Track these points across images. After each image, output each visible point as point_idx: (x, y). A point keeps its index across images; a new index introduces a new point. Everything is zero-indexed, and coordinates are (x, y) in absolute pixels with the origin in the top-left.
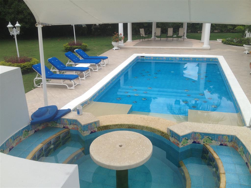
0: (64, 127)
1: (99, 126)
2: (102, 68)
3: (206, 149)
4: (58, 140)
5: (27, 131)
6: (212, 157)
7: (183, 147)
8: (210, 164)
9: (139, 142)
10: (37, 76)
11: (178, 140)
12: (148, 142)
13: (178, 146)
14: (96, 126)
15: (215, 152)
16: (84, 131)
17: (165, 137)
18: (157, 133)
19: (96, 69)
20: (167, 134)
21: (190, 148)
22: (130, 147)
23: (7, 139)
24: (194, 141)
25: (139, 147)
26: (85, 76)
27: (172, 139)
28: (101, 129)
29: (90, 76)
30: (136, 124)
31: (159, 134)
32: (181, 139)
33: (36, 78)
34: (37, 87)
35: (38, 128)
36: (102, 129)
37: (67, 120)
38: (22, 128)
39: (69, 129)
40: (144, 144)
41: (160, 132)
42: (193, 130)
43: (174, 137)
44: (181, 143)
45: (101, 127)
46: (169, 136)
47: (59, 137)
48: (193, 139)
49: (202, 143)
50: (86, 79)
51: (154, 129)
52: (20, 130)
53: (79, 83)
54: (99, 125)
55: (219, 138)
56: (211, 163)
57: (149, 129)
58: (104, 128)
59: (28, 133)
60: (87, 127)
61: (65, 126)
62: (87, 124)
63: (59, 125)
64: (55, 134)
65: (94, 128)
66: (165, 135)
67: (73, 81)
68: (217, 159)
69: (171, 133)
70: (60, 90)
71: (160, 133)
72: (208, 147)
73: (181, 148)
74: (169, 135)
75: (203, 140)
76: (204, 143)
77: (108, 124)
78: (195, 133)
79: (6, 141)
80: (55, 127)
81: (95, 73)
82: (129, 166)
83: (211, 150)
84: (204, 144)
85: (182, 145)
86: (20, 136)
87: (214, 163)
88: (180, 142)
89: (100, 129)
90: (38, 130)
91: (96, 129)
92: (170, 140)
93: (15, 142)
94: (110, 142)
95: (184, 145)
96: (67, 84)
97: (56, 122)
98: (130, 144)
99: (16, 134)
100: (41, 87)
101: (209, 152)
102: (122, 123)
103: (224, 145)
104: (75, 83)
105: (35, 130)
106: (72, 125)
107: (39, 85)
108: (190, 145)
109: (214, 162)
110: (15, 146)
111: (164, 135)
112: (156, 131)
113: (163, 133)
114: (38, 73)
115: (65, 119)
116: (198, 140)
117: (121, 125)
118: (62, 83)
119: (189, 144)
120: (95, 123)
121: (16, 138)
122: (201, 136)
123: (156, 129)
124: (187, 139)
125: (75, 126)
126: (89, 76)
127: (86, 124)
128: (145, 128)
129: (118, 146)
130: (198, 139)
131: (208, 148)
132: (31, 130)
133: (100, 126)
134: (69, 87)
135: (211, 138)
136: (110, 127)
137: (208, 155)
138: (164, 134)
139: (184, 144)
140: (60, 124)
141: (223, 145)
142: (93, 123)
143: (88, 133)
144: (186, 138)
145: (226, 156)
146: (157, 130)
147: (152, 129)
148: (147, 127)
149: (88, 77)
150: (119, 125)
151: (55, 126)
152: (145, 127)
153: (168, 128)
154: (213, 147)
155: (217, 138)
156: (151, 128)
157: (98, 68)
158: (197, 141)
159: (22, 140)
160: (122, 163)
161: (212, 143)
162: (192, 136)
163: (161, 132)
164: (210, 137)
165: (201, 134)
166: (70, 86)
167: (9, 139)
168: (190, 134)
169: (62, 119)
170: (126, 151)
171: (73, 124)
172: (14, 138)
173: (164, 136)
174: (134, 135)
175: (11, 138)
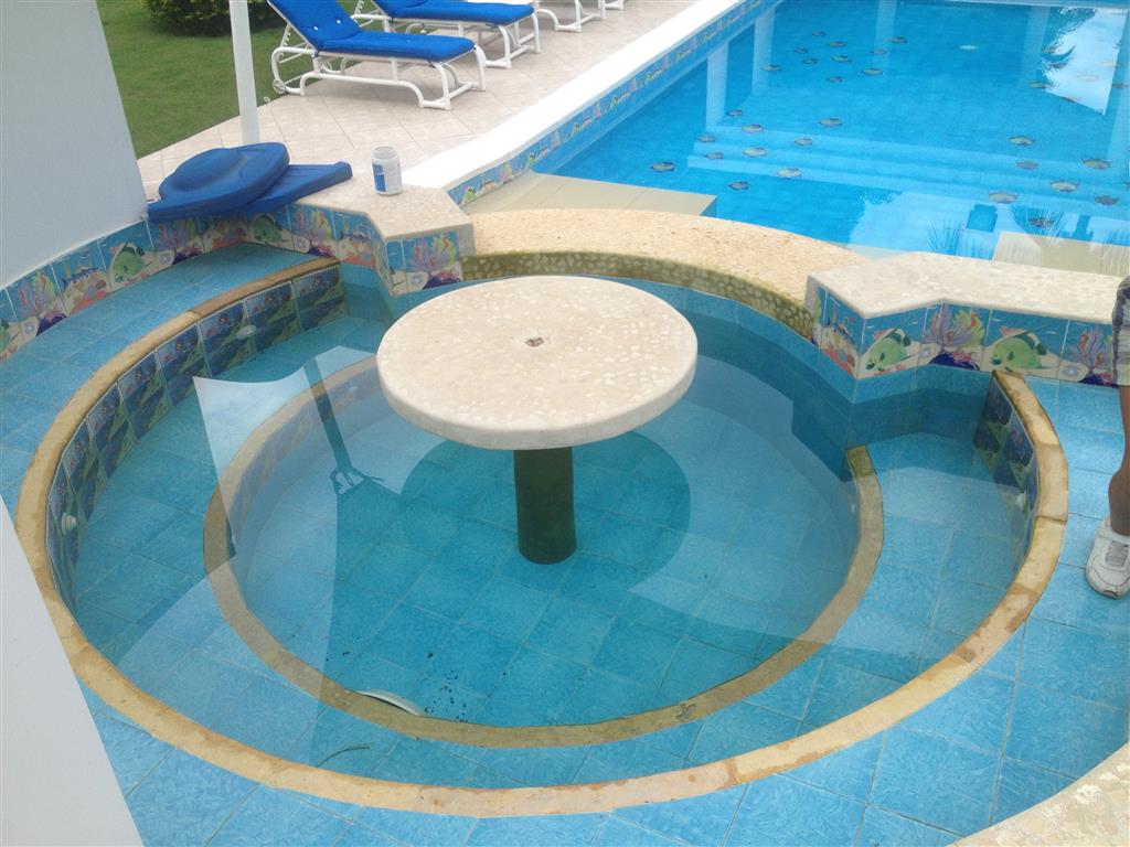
0: (314, 251)
1: (471, 253)
2: (604, 14)
3: (1001, 395)
4: (279, 307)
5: (131, 250)
6: (1023, 436)
7: (874, 382)
8: (1010, 471)
9: (634, 332)
10: (285, 38)
11: (852, 342)
12: (680, 333)
13: (849, 371)
14: (458, 253)
15: (1044, 411)
16: (393, 273)
17: (792, 327)
18: (756, 306)
19: (572, 21)
20: (805, 312)
21: (914, 387)
22: (578, 349)
23: (26, 273)
24: (942, 349)
25: (624, 353)
26: (511, 52)
27: (826, 337)
28: (481, 268)
29: (539, 50)
30: (662, 255)
31: (768, 312)
32: (869, 333)
33: (283, 48)
34: (287, 93)
35: (190, 244)
36: (486, 269)
37: (325, 212)
38: (105, 234)
39: (335, 258)
40: (656, 341)
41: (771, 298)
42: (945, 291)
43: (836, 324)
44: (868, 353)
45: (481, 258)
46: (812, 320)
47: (285, 293)
48: (940, 338)
49: (986, 367)
50: (513, 64)
51: (745, 285)
52: (95, 242)
53: (476, 84)
54: (473, 248)
55: (1083, 344)
56: (1014, 466)
57: (721, 285)
58: (497, 266)
59: (140, 261)
60: (406, 250)
61: (315, 244)
62: (408, 236)
63: (288, 240)
64: (264, 279)
65: (446, 261)
66: (793, 316)
67: (444, 67)
68: (1046, 445)
69: (823, 301)
70: (384, 109)
71: (773, 306)
72: (1014, 385)
73: (865, 383)
74: (812, 312)
75: (990, 351)
76: (996, 367)
77: (518, 250)
78: (953, 309)
79: (20, 282)
80: (272, 247)
81: (565, 38)
82: (542, 432)
83: (1027, 401)
84: (994, 372)
85: (870, 367)
86: (94, 269)
87: (1027, 469)
88: (861, 351)
89: (476, 268)
90: (193, 254)
91: (457, 270)
92: (813, 342)
93: (69, 296)
94: (489, 321)
95: (880, 369)
96: (417, 86)
97: (277, 224)
98: (581, 339)
99: (72, 259)
100: (303, 94)
101: (1014, 411)
102: (592, 248)
103: (1105, 381)
104: (456, 82)
105: (179, 250)
106: (346, 242)
107: (296, 84)
108: (919, 370)
109: (1026, 465)
110: (72, 312)
111: (789, 314)
112: (753, 296)
113: (784, 303)
114: (290, 25)
115: (315, 208)
116: (967, 350)
117: (582, 255)
118: (391, 78)
119: (910, 364)
120: (452, 234)
121: (74, 277)
122: (985, 327)
123: (757, 283)
124: (903, 336)
125: (362, 247)
126: (534, 53)
127: (400, 236)
128: (700, 277)
129: (520, 342)
130: (967, 340)
131: (1010, 392)
132: (157, 249)
133: (477, 253)
134: (425, 99)
135: (1037, 343)
136: (529, 264)
137: (1008, 426)
138: (792, 308)
139: (879, 364)
140: (293, 231)
141: (1101, 384)
142: (438, 236)
143: (412, 283)
144: (900, 332)
145: (1101, 437)
146: (759, 289)
147: (733, 282)
148: (710, 273)
149: (525, 57)
150: (573, 255)
151: (274, 244)
152: (701, 270)
153: (811, 280)
154: (1038, 389)
155: (1071, 342)
156: (731, 278)
157: (582, 17)
158: (957, 354)
159: (107, 289)
160: (510, 416)
161: (1040, 367)
162: (938, 325)
163: (779, 302)
164: (1031, 335)
165: (983, 313)
166: (433, 92)
167: (34, 274)
168: (925, 309)
169: (299, 206)
170: (552, 365)
171: (352, 237)
172: (65, 272)
173: (791, 321)
174: (621, 298)
175: (46, 269)
